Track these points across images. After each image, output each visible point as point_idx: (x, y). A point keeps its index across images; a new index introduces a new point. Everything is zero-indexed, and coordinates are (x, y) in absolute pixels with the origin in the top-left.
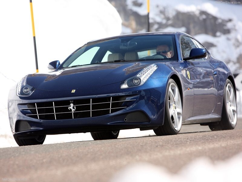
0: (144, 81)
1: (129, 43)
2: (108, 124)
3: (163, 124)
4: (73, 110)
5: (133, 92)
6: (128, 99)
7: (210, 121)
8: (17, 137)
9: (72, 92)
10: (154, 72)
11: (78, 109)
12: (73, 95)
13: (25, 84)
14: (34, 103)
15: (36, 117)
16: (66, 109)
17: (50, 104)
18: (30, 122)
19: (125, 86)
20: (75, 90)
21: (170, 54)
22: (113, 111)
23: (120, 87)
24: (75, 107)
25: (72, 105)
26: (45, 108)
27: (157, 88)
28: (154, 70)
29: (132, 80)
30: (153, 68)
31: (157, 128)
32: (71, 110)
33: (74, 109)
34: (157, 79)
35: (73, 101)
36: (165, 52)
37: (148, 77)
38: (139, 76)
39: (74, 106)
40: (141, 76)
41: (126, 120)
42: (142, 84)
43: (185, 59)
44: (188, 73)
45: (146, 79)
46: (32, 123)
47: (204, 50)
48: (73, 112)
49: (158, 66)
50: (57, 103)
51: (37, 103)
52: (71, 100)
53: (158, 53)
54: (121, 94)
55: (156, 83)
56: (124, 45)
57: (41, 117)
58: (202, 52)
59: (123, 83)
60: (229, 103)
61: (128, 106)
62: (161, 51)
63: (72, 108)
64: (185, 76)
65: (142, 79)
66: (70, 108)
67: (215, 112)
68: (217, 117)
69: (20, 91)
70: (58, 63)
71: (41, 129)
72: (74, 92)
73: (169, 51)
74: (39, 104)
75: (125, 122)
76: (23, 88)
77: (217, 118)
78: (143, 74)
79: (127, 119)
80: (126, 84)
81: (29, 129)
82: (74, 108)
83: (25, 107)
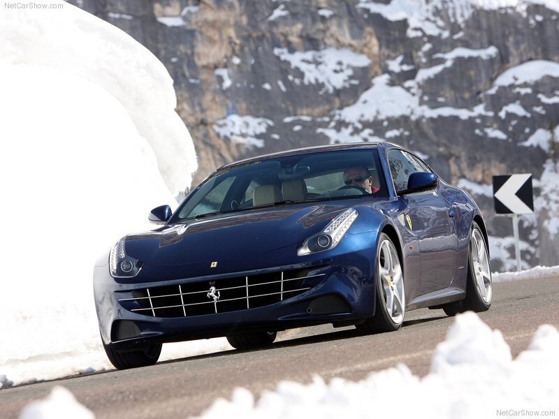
0: (338, 240)
1: (295, 167)
2: (279, 319)
3: (374, 314)
4: (215, 298)
5: (313, 263)
6: (311, 274)
7: (448, 302)
8: (110, 350)
9: (212, 266)
10: (352, 224)
11: (224, 295)
12: (214, 271)
13: (123, 255)
14: (146, 289)
15: (149, 313)
16: (204, 297)
17: (174, 289)
18: (137, 322)
19: (304, 251)
20: (216, 263)
21: (370, 182)
22: (286, 296)
23: (297, 253)
24: (219, 293)
25: (213, 289)
26: (165, 297)
27: (360, 251)
28: (353, 220)
29: (315, 240)
30: (351, 216)
31: (364, 321)
32: (212, 298)
33: (218, 295)
34: (359, 236)
35: (214, 283)
36: (361, 180)
37: (343, 234)
38: (328, 231)
39: (217, 291)
40: (331, 232)
41: (309, 310)
42: (333, 245)
43: (401, 194)
44: (408, 219)
45: (340, 237)
46: (141, 325)
47: (432, 176)
48: (215, 302)
49: (358, 211)
50: (186, 287)
51: (151, 289)
52: (212, 281)
53: (349, 183)
54: (298, 266)
55: (358, 243)
56: (287, 173)
57: (158, 313)
58: (430, 179)
59: (300, 246)
60: (478, 264)
61: (312, 287)
62: (352, 178)
63: (214, 295)
64: (404, 224)
65: (332, 236)
66: (211, 294)
67: (456, 284)
68: (459, 292)
69: (115, 268)
70: (167, 211)
71: (161, 333)
72: (215, 266)
73: (367, 177)
74: (154, 291)
75: (308, 315)
76: (120, 262)
77: (459, 294)
78: (335, 229)
79: (311, 310)
80: (306, 248)
81: (138, 335)
82: (216, 294)
83: (129, 297)
